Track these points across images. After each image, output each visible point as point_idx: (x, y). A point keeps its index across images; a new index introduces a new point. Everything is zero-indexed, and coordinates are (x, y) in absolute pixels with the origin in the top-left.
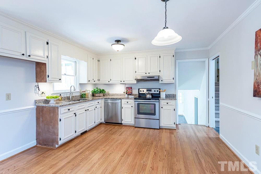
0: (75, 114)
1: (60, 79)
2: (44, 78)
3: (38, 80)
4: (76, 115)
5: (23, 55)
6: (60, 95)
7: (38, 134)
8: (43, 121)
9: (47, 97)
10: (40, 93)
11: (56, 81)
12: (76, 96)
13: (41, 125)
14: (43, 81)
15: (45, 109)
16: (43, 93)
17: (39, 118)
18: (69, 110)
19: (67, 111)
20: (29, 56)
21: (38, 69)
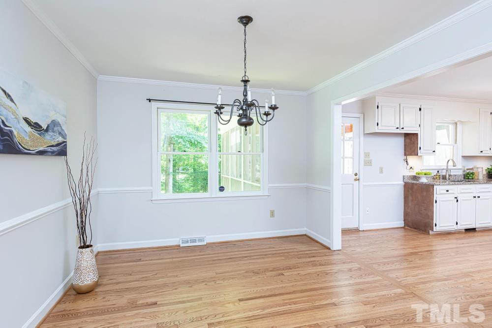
0: (456, 198)
1: (434, 151)
2: (415, 150)
3: (407, 153)
4: (457, 201)
5: (398, 128)
6: (438, 172)
7: (406, 214)
8: (412, 200)
9: (416, 173)
10: (408, 167)
11: (428, 154)
12: (455, 175)
13: (410, 204)
14: (413, 153)
15: (415, 187)
16: (411, 168)
17: (408, 197)
18: (448, 191)
19: (445, 192)
20: (403, 128)
21: (408, 141)
